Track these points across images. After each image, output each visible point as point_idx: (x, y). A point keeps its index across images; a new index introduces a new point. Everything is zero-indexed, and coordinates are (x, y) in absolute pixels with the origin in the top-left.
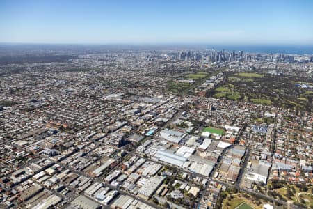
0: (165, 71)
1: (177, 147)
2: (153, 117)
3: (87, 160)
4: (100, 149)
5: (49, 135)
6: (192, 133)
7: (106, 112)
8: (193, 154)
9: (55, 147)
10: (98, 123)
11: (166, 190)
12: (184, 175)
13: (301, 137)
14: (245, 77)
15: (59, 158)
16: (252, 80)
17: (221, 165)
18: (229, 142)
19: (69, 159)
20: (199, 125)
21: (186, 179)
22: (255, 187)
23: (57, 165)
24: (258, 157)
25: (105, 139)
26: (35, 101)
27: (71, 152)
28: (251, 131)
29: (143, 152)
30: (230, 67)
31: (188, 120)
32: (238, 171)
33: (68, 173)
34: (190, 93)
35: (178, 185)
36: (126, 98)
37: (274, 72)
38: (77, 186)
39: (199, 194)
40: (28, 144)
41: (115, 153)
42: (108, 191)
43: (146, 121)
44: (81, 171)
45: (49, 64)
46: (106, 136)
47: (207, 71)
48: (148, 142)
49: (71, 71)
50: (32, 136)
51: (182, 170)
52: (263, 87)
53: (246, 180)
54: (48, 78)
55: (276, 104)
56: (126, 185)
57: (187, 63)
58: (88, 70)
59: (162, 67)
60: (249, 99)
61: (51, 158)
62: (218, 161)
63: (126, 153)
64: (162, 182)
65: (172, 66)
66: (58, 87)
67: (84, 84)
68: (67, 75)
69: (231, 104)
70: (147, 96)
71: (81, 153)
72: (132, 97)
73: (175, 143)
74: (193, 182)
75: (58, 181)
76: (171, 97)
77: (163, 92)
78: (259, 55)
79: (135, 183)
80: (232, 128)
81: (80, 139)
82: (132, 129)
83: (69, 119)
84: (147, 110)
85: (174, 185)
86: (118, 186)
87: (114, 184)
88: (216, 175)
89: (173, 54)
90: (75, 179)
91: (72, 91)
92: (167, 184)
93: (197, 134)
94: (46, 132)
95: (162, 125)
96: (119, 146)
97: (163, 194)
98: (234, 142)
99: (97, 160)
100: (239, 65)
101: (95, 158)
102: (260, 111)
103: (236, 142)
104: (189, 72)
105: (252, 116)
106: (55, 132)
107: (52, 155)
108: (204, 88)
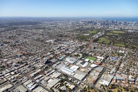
0: (78, 30)
1: (71, 66)
2: (65, 51)
3: (30, 69)
4: (37, 64)
5: (18, 57)
6: (81, 59)
7: (45, 48)
8: (78, 69)
9: (18, 63)
10: (40, 52)
11: (59, 85)
12: (70, 79)
13: (134, 64)
14: (115, 33)
15: (18, 68)
16: (118, 35)
17: (89, 75)
18: (97, 64)
19: (22, 69)
20: (85, 55)
21: (71, 81)
22: (102, 87)
23: (16, 71)
24: (109, 73)
26: (17, 42)
27: (24, 65)
28: (109, 59)
29: (55, 67)
30: (109, 28)
31: (81, 53)
32: (96, 79)
33: (19, 75)
34: (86, 40)
35: (66, 83)
36: (56, 42)
37: (130, 31)
38: (21, 81)
39: (74, 89)
40: (8, 61)
41: (43, 66)
42: (34, 84)
43: (61, 53)
44: (25, 74)
45: (29, 26)
46: (41, 59)
47: (98, 30)
48: (59, 62)
49: (37, 29)
50: (11, 57)
51: (70, 77)
52: (122, 38)
53: (99, 84)
54: (27, 32)
55: (126, 47)
56: (43, 82)
57: (90, 26)
58: (44, 28)
59: (77, 28)
60: (113, 44)
61: (15, 67)
62: (89, 73)
63: (48, 67)
64: (59, 82)
65: (82, 27)
66: (29, 36)
67: (40, 35)
68: (34, 31)
69: (104, 46)
70: (66, 41)
71: (28, 66)
73: (71, 64)
74: (73, 83)
75: (14, 78)
76: (77, 42)
77: (74, 39)
78: (125, 23)
79: (47, 81)
80: (100, 58)
81: (30, 60)
82: (54, 56)
83: (29, 50)
84: (64, 48)
85: (64, 83)
86: (39, 82)
87: (38, 81)
88: (85, 80)
89: (84, 22)
90: (22, 78)
91: (34, 38)
92: (61, 82)
93: (83, 60)
94: (17, 56)
95: (68, 55)
96: (46, 64)
97: (57, 87)
100: (114, 27)
101: (33, 69)
102: (117, 50)
103: (100, 64)
104: (89, 30)
105: (112, 52)
106: (21, 56)
107: (15, 66)
108: (93, 38)
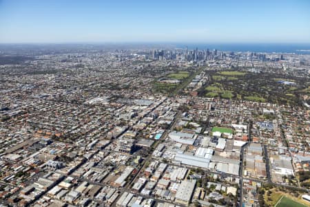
0: (144, 72)
1: (194, 149)
2: (153, 120)
3: (103, 170)
4: (111, 157)
5: (43, 146)
6: (202, 133)
7: (99, 117)
8: (213, 154)
9: (57, 159)
10: (94, 129)
11: (203, 193)
12: (215, 177)
13: (306, 131)
14: (230, 76)
15: (69, 171)
16: (237, 79)
17: (245, 163)
18: (242, 140)
19: (80, 171)
20: (206, 125)
21: (218, 180)
22: (287, 181)
23: (70, 178)
24: (277, 153)
25: (111, 146)
26: (7, 109)
27: (79, 162)
28: (258, 128)
29: (161, 157)
30: (209, 65)
31: (192, 121)
32: (264, 167)
33: (87, 185)
34: (182, 94)
35: (213, 187)
37: (253, 70)
38: (104, 199)
39: (238, 194)
40: (22, 158)
42: (142, 201)
43: (148, 124)
44: (101, 183)
45: (4, 67)
46: (110, 143)
47: (188, 70)
48: (161, 146)
49: (34, 73)
50: (22, 148)
51: (209, 171)
52: (250, 85)
53: (276, 175)
54: (10, 82)
55: (269, 101)
56: (158, 192)
57: (162, 63)
58: (54, 72)
59: (139, 67)
60: (242, 97)
61: (59, 171)
62: (241, 160)
63: (143, 160)
64: (196, 185)
65: (149, 66)
66: (27, 93)
68: (31, 78)
69: (227, 103)
70: (136, 98)
71: (91, 163)
72: (120, 100)
73: (189, 145)
74: (226, 182)
75: (79, 195)
76: (164, 98)
77: (152, 94)
78: (232, 54)
79: (167, 188)
80: (240, 126)
81: (83, 148)
82: (137, 134)
83: (58, 127)
84: (144, 113)
85: (209, 187)
86: (150, 193)
87: (145, 192)
88: (245, 174)
89: (144, 53)
90: (99, 191)
91: (47, 96)
92: (201, 186)
93: (208, 134)
94: (37, 143)
95: (167, 127)
96: (132, 152)
97: (202, 197)
98: (248, 140)
99: (113, 169)
100: (217, 63)
101: (110, 167)
102: (258, 109)
103: (250, 140)
104: (169, 72)
105: (253, 114)
106: (49, 143)
108: (192, 88)
